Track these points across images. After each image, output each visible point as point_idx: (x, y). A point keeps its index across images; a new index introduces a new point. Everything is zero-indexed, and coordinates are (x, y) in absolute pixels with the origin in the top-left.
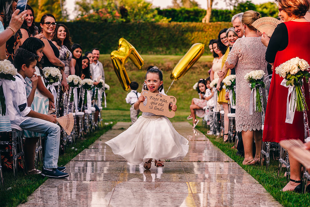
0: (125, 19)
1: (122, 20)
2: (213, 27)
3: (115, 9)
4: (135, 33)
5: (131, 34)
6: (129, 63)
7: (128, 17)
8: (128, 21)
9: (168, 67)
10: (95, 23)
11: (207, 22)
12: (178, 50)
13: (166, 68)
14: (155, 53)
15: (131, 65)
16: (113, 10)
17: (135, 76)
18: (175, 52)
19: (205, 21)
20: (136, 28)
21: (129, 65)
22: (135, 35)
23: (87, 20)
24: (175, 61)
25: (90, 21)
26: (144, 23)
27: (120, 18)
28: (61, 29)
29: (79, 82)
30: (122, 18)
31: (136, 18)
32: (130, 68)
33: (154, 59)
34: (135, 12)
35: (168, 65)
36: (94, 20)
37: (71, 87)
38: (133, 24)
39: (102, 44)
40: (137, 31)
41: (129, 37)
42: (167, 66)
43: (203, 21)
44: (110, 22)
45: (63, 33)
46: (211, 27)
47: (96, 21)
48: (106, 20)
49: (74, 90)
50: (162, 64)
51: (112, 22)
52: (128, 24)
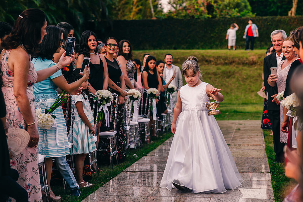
0: (211, 15)
1: (208, 16)
2: (298, 21)
3: (202, 5)
4: (221, 28)
5: (217, 29)
6: (214, 58)
7: (214, 13)
8: (214, 17)
9: (253, 61)
10: (182, 20)
11: (293, 15)
12: (263, 43)
13: (250, 62)
14: (241, 47)
15: (216, 60)
16: (200, 6)
17: (220, 71)
18: (260, 46)
19: (291, 13)
20: (222, 23)
21: (215, 60)
22: (221, 30)
23: (175, 17)
24: (259, 55)
25: (177, 17)
26: (230, 18)
27: (207, 14)
28: (125, 45)
29: (138, 96)
30: (208, 14)
31: (222, 13)
32: (216, 63)
33: (239, 54)
34: (221, 7)
35: (253, 59)
36: (182, 16)
37: (131, 101)
38: (219, 20)
39: (189, 40)
40: (223, 26)
41: (215, 32)
42: (251, 60)
43: (289, 14)
44: (196, 19)
45: (127, 49)
46: (296, 20)
47: (183, 18)
48: (193, 17)
49: (134, 103)
50: (247, 58)
51: (199, 18)
52: (214, 19)
